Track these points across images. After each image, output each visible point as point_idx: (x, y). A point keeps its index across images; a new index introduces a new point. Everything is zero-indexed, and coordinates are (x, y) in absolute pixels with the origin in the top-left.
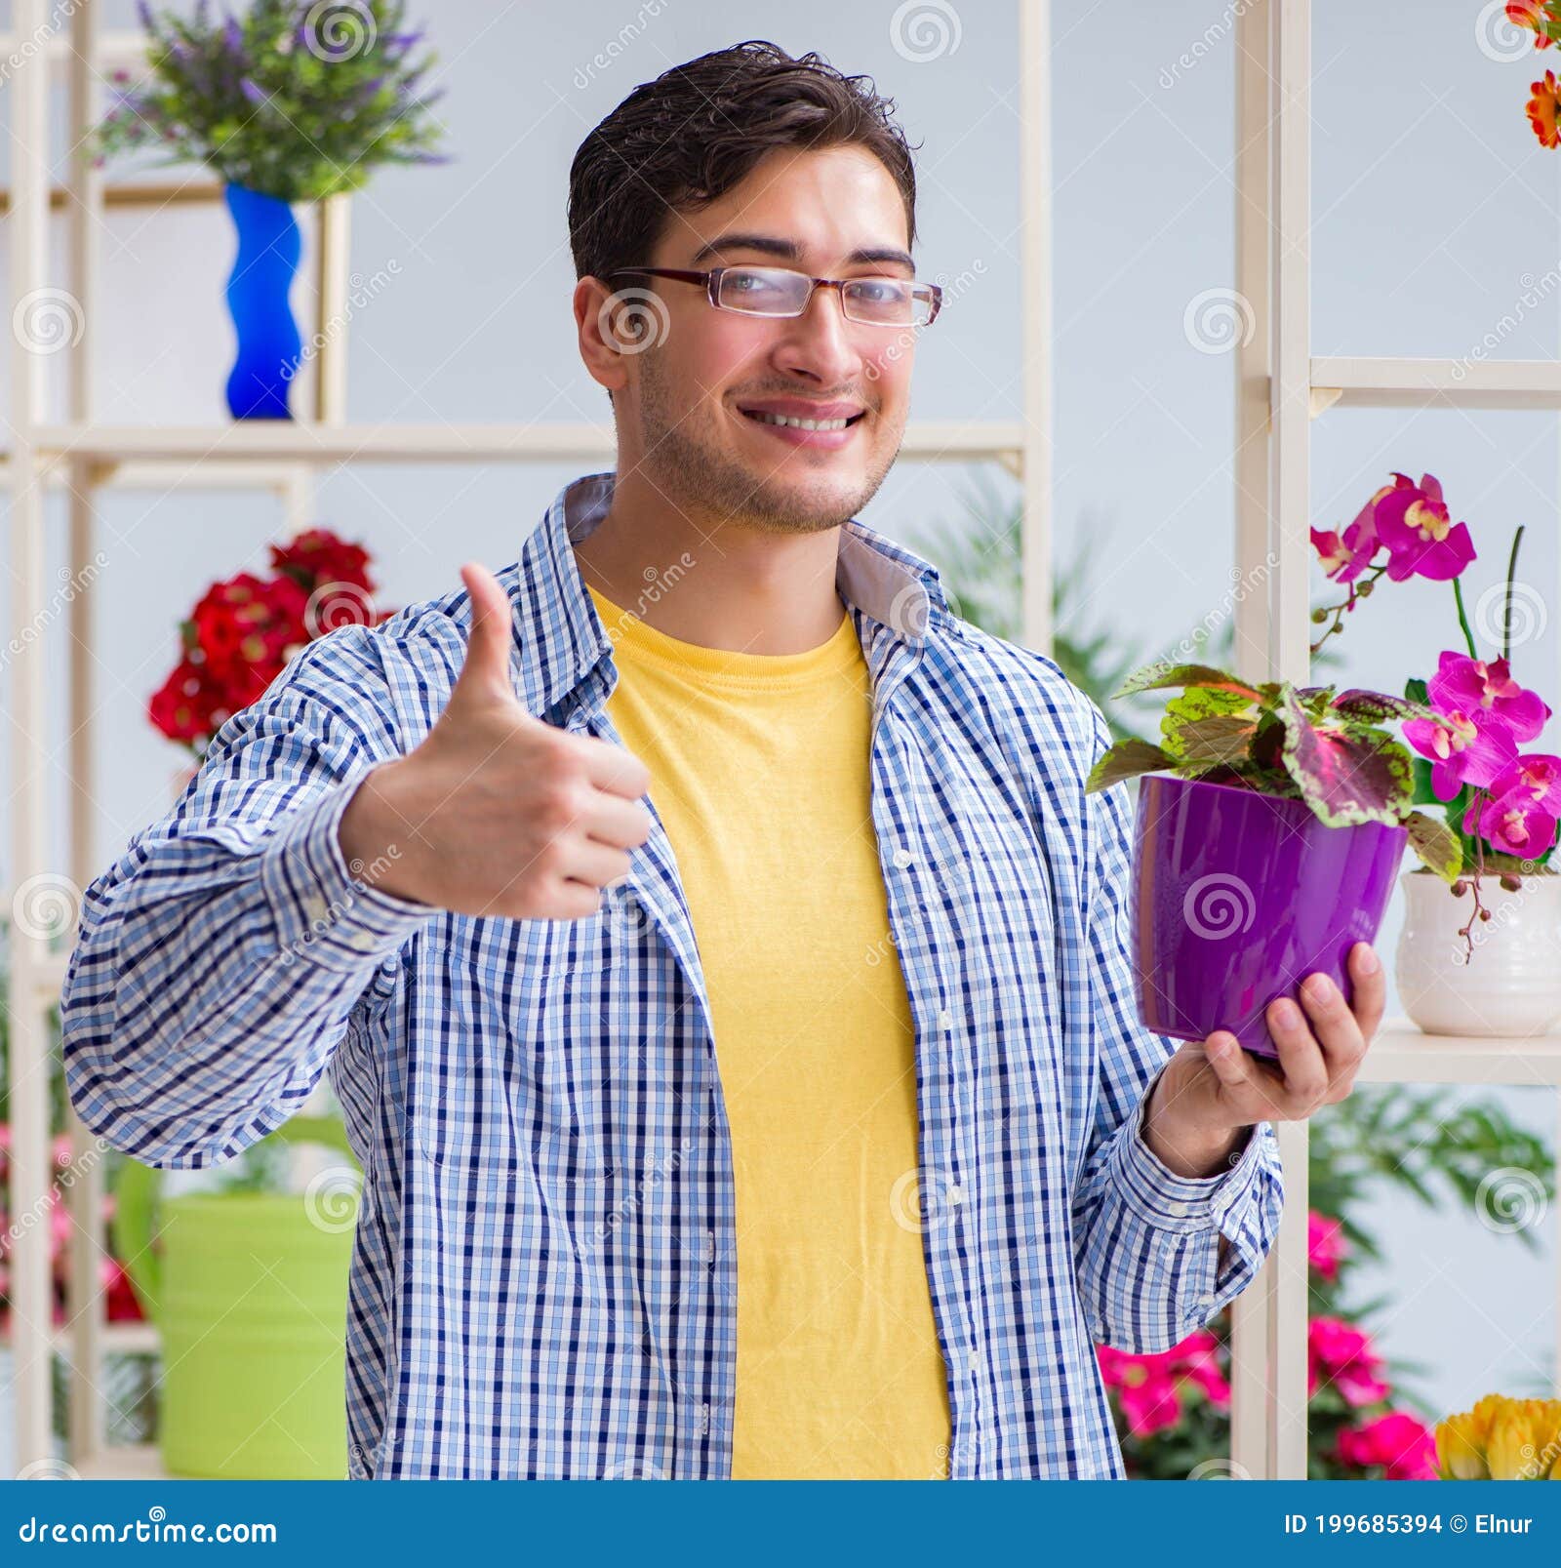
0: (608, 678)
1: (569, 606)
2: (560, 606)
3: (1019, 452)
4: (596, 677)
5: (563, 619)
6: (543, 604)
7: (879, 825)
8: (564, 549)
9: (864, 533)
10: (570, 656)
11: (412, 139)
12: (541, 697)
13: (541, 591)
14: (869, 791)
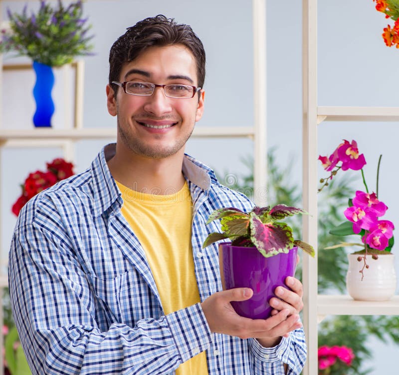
0: (120, 202)
1: (107, 181)
2: (104, 181)
3: (253, 135)
4: (117, 202)
5: (105, 185)
6: (99, 181)
7: (193, 245)
8: (105, 165)
9: (192, 159)
10: (108, 196)
11: (85, 49)
12: (101, 209)
13: (98, 177)
14: (191, 235)
